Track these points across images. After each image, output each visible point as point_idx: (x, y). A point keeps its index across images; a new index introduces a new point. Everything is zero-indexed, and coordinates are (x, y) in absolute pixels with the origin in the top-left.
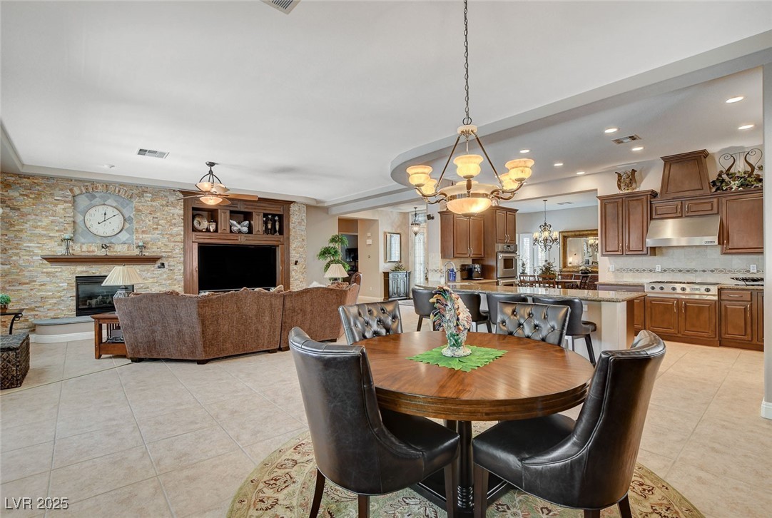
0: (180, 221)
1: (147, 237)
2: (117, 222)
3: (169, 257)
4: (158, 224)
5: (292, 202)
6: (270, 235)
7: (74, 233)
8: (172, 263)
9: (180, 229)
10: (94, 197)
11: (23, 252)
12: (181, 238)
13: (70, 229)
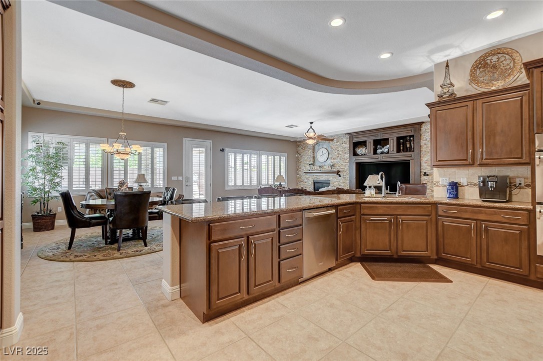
0: (347, 151)
1: (335, 161)
2: (326, 156)
3: (343, 171)
4: (339, 154)
5: (423, 122)
6: (402, 154)
7: (314, 161)
8: (345, 174)
9: (347, 156)
10: (320, 145)
11: (302, 170)
12: (347, 161)
13: (312, 160)
